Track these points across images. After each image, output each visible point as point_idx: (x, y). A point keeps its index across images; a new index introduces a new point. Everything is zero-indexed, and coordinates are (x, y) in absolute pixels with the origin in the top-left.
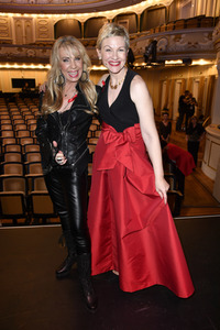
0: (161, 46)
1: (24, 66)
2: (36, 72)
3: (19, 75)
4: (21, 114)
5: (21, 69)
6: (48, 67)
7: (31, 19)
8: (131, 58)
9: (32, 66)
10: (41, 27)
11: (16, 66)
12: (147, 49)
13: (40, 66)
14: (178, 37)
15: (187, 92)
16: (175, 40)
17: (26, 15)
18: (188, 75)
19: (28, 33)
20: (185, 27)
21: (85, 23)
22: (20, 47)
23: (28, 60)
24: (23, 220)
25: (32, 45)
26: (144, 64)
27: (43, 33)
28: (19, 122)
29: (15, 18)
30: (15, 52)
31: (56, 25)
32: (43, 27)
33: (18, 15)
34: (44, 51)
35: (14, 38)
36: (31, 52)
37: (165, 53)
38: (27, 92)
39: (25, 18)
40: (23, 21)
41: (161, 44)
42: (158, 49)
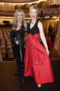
0: (44, 13)
1: (7, 17)
2: (10, 19)
3: (5, 20)
4: (5, 31)
5: (6, 18)
7: (9, 4)
9: (9, 17)
10: (11, 7)
11: (4, 17)
12: (40, 13)
13: (11, 17)
14: (49, 10)
15: (51, 25)
16: (48, 11)
17: (7, 3)
18: (51, 21)
19: (8, 8)
20: (51, 7)
21: (23, 6)
22: (5, 12)
23: (8, 16)
24: (5, 60)
25: (9, 12)
26: (39, 17)
28: (5, 33)
29: (4, 4)
30: (4, 13)
31: (15, 6)
32: (12, 7)
33: (5, 3)
34: (12, 13)
35: (4, 10)
36: (8, 14)
37: (45, 15)
38: (7, 24)
39: (7, 4)
40: (6, 5)
41: (44, 12)
42: (43, 13)
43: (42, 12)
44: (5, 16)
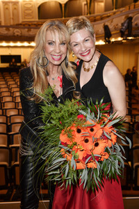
0: (136, 22)
1: (12, 44)
2: (22, 49)
3: (7, 52)
4: (8, 87)
5: (9, 47)
6: (33, 44)
7: (18, 3)
8: (107, 34)
9: (19, 44)
10: (27, 9)
11: (4, 44)
12: (123, 25)
13: (26, 44)
19: (15, 15)
21: (66, 4)
22: (7, 28)
25: (18, 26)
26: (120, 39)
27: (29, 14)
28: (6, 94)
30: (4, 31)
31: (39, 8)
32: (28, 9)
34: (29, 30)
35: (3, 20)
36: (17, 32)
40: (11, 5)
41: (136, 19)
42: (133, 24)
43: (130, 19)
44: (8, 39)
